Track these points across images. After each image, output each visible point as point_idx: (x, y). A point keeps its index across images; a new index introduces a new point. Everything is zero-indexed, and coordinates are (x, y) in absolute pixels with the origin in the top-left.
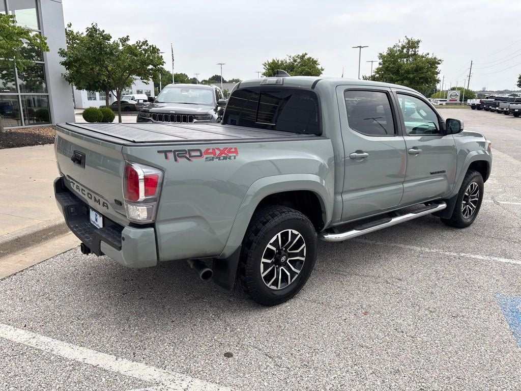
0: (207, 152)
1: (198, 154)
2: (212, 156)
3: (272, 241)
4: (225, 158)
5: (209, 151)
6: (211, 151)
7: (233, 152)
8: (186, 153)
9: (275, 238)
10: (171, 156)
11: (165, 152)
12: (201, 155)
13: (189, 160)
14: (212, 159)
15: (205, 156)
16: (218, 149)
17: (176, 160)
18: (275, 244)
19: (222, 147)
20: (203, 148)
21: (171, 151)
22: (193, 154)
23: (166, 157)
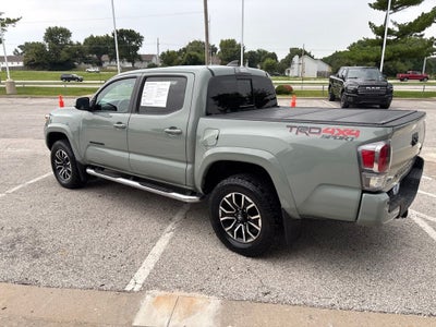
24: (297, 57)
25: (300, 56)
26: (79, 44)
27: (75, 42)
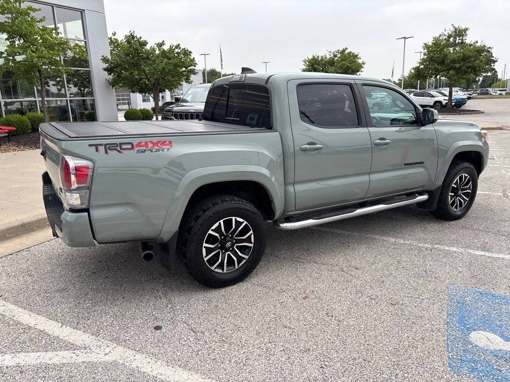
0: (139, 145)
1: (130, 146)
2: (144, 148)
3: (213, 228)
4: (157, 150)
5: (142, 144)
6: (143, 144)
7: (167, 145)
8: (117, 146)
9: (217, 224)
10: (102, 149)
11: (96, 146)
12: (132, 148)
13: (121, 152)
14: (144, 151)
15: (137, 149)
16: (151, 142)
17: (106, 152)
18: (218, 230)
19: (155, 140)
20: (135, 141)
21: (102, 145)
22: (124, 147)
23: (97, 150)
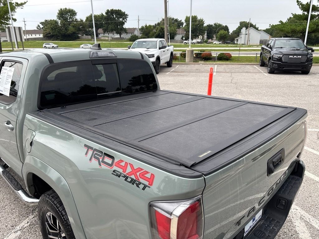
24: (244, 29)
25: (247, 28)
26: (82, 21)
27: (79, 20)
